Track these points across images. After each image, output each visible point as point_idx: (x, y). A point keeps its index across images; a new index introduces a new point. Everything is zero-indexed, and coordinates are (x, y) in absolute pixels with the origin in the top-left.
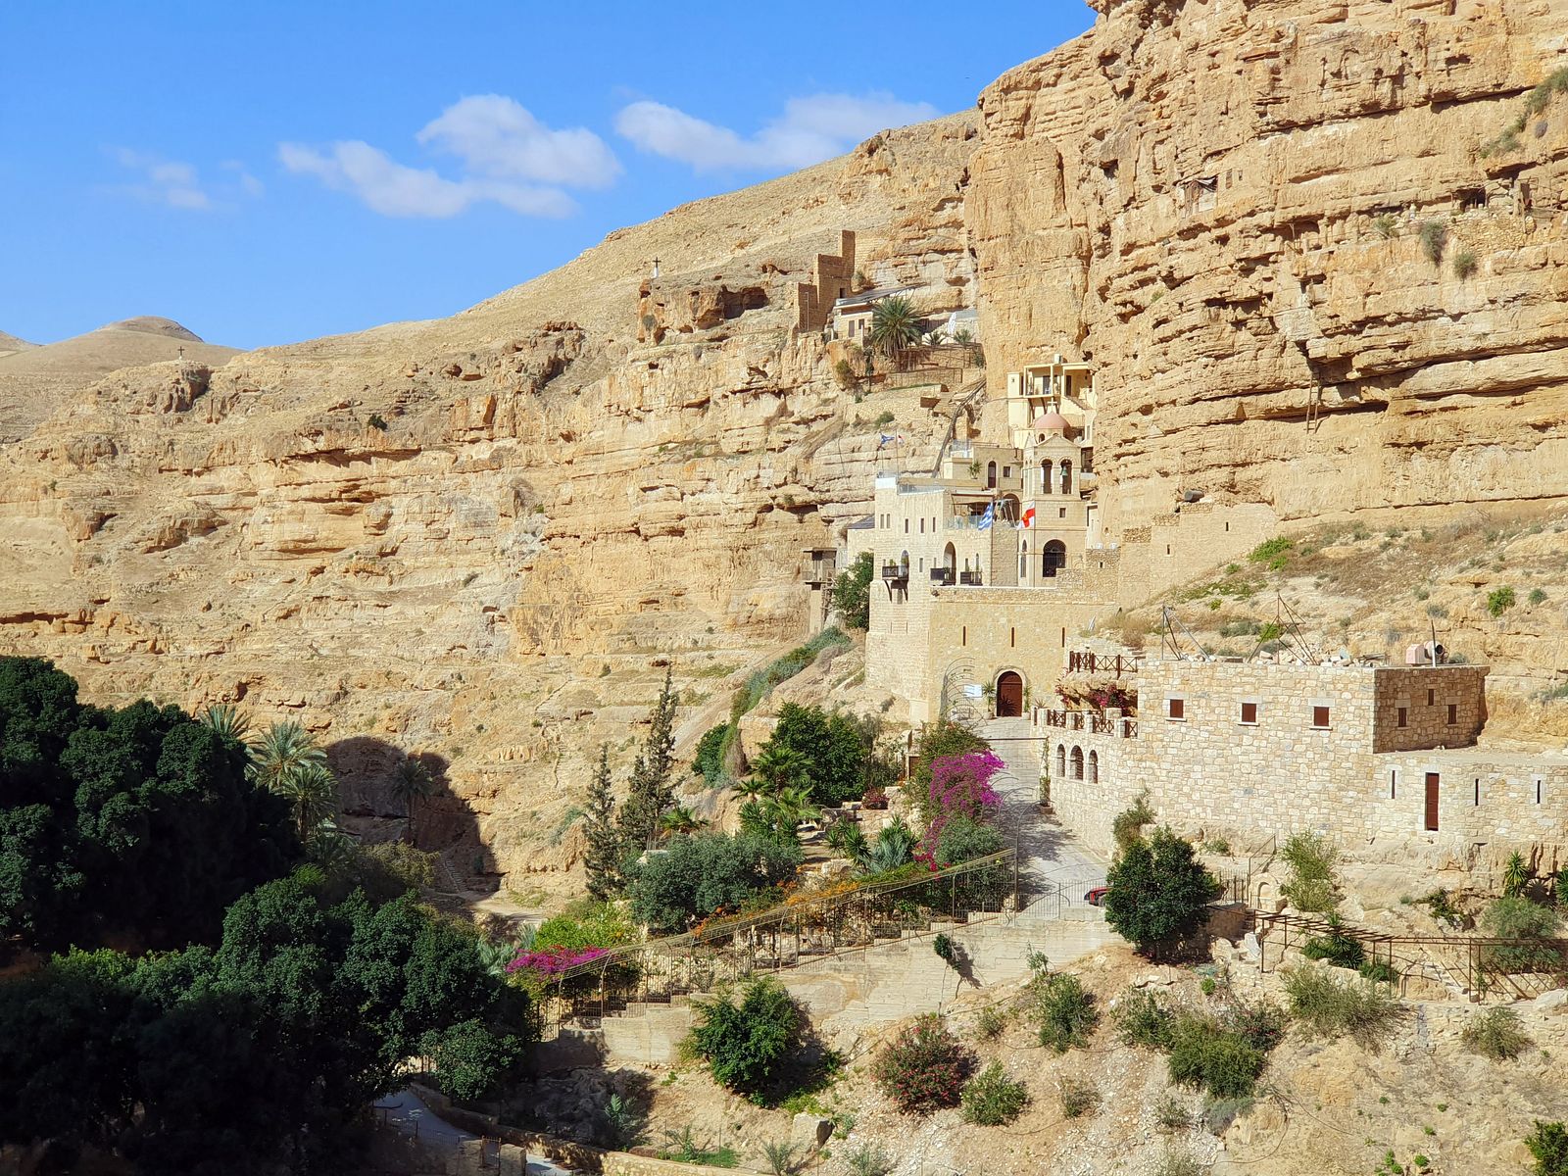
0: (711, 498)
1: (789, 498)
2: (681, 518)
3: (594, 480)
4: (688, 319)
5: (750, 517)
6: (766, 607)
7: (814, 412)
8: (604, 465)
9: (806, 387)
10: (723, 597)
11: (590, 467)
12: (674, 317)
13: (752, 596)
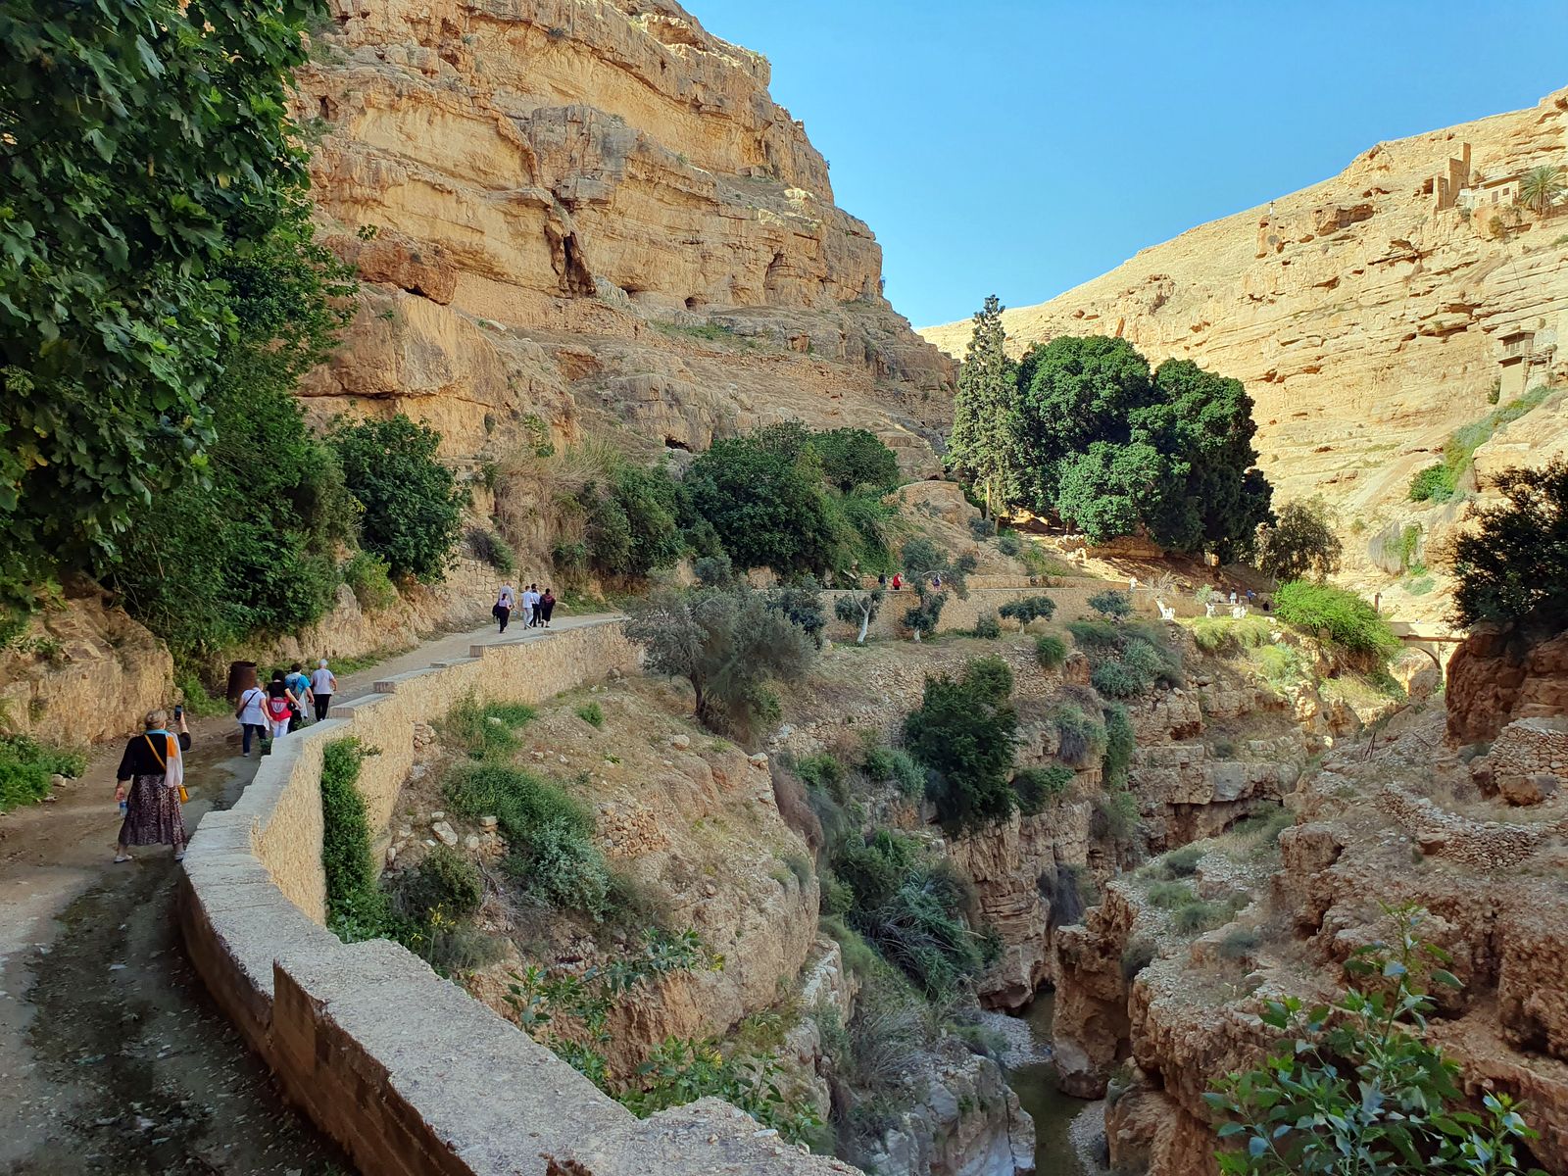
0: (1357, 337)
1: (1439, 324)
2: (1319, 358)
3: (1228, 349)
4: (1311, 229)
5: (1395, 345)
6: (1412, 403)
7: (1458, 262)
8: (1237, 338)
9: (1447, 248)
10: (1365, 405)
11: (1225, 340)
12: (1293, 233)
13: (1397, 399)
